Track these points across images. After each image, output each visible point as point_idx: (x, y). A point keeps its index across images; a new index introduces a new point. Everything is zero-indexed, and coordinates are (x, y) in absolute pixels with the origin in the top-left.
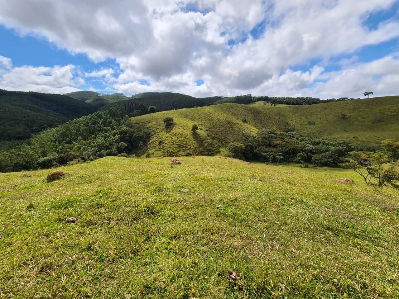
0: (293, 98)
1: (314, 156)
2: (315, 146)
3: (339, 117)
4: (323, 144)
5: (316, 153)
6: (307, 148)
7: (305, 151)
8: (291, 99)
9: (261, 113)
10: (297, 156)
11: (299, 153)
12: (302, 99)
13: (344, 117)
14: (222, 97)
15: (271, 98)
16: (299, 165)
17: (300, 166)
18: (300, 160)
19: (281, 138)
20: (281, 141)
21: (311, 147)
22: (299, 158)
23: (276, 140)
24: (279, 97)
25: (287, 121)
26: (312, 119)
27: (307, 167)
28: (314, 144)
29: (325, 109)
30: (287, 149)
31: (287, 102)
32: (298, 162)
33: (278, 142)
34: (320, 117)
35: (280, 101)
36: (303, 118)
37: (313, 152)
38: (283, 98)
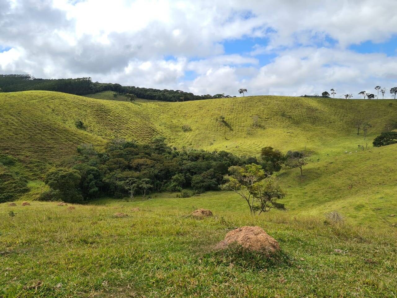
0: (159, 90)
8: (155, 91)
12: (172, 92)
24: (138, 88)
26: (187, 123)
31: (151, 96)
35: (140, 94)
38: (144, 88)
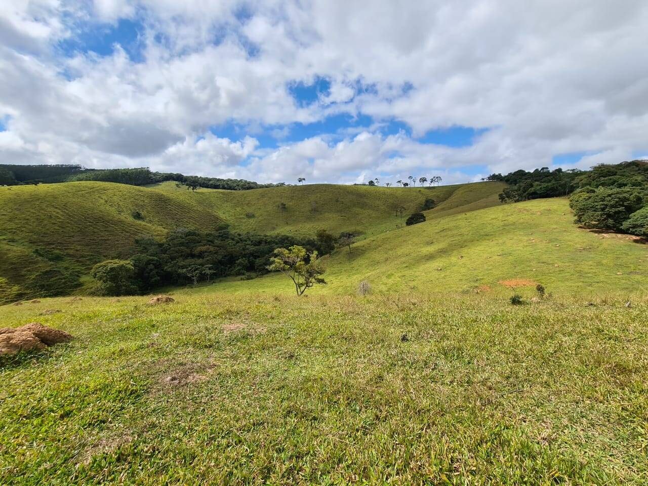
0: (222, 180)
1: (257, 260)
2: (256, 247)
3: (279, 207)
4: (266, 243)
5: (259, 257)
6: (247, 251)
7: (245, 256)
8: (219, 180)
9: (170, 202)
10: (236, 265)
11: (238, 260)
12: (236, 181)
13: (284, 207)
14: (81, 168)
15: (187, 177)
16: (239, 277)
17: (241, 279)
18: (240, 270)
19: (209, 241)
20: (210, 245)
21: (252, 248)
22: (239, 268)
23: (202, 245)
24: (201, 177)
25: (215, 214)
26: (250, 210)
27: (249, 278)
28: (255, 245)
29: (263, 196)
30: (220, 257)
31: (215, 185)
32: (238, 274)
33: (204, 248)
34: (259, 207)
35: (204, 183)
36: (238, 209)
37: (256, 256)
38: (207, 178)
